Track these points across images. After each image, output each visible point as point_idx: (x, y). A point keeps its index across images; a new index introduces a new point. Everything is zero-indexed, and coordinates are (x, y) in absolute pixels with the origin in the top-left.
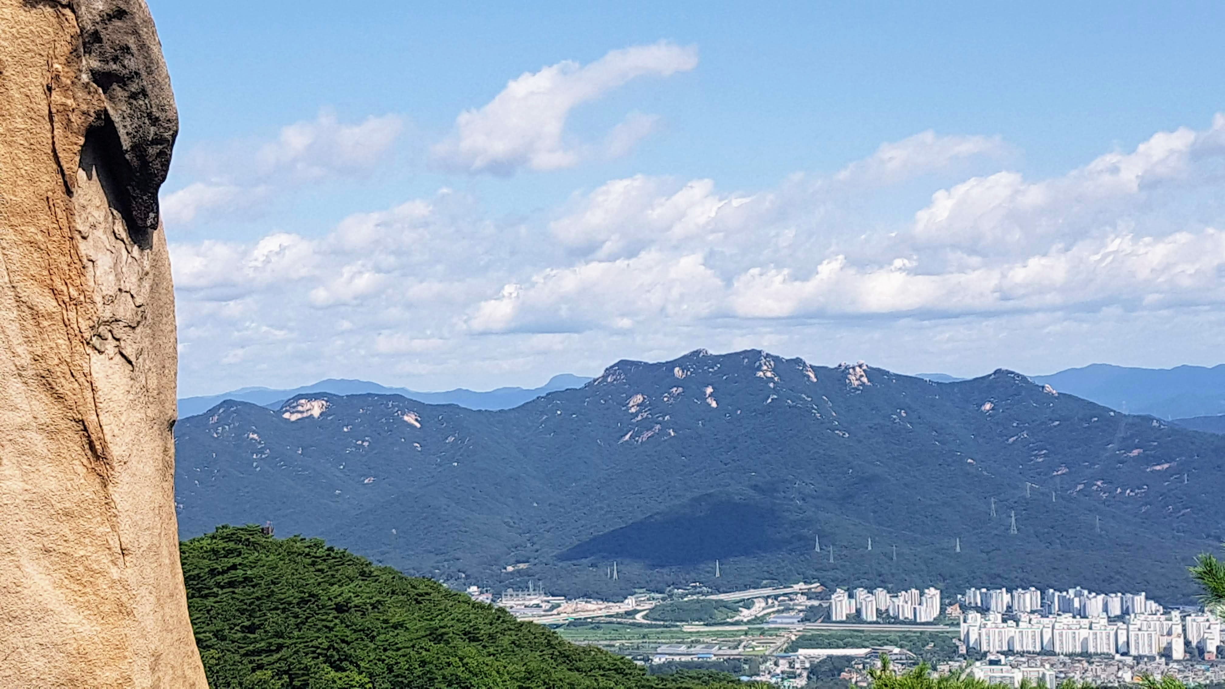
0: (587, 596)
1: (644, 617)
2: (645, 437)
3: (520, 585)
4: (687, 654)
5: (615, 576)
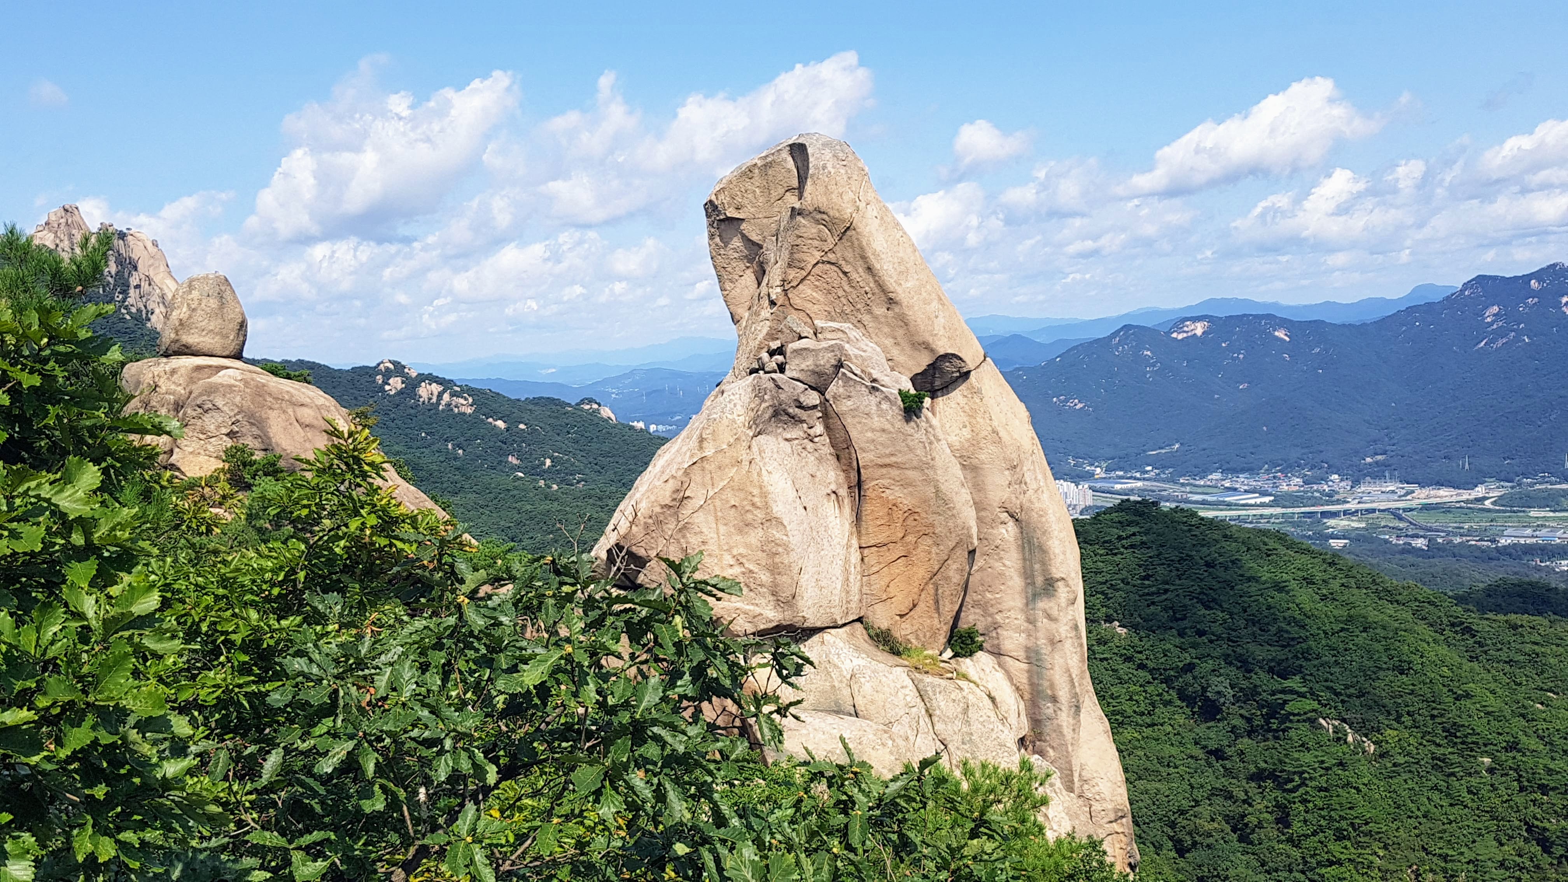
0: (1440, 484)
1: (1492, 503)
2: (1500, 343)
3: (1378, 473)
4: (1533, 537)
5: (1467, 466)
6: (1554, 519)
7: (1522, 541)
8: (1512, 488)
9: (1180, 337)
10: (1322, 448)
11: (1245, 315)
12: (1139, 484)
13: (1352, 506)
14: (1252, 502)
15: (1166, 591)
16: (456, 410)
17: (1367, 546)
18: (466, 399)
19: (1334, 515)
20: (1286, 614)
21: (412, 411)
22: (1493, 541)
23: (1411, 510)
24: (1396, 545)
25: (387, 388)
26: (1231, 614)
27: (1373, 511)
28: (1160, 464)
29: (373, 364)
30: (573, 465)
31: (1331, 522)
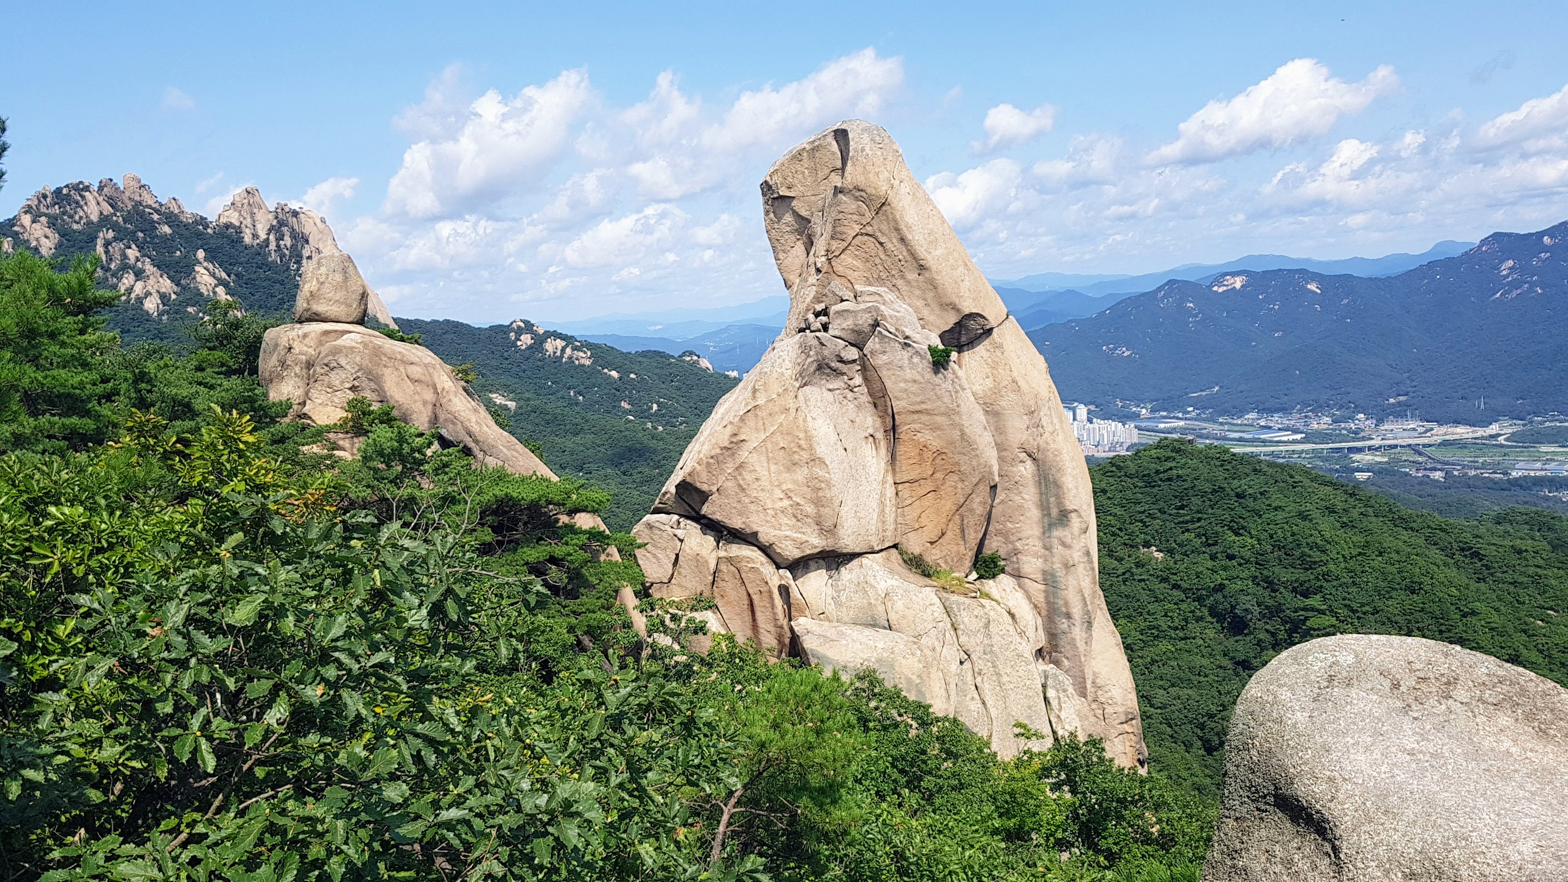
0: (1457, 422)
1: (1505, 440)
2: (1514, 293)
3: (1399, 413)
4: (1542, 470)
5: (1482, 406)
6: (1562, 453)
7: (1532, 474)
8: (1524, 425)
9: (1221, 290)
10: (1350, 389)
11: (1280, 270)
12: (1181, 423)
13: (1376, 442)
14: (1285, 439)
15: (1199, 520)
16: (577, 362)
17: (1388, 478)
18: (585, 353)
19: (1359, 450)
20: (1309, 540)
21: (539, 363)
22: (1505, 473)
23: (1430, 446)
24: (1416, 477)
25: (519, 343)
26: (1258, 540)
27: (1396, 446)
28: (1199, 404)
29: (508, 323)
30: (676, 409)
31: (1357, 457)
